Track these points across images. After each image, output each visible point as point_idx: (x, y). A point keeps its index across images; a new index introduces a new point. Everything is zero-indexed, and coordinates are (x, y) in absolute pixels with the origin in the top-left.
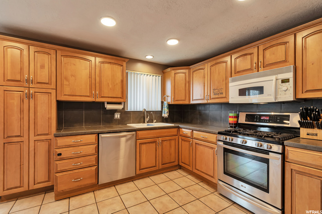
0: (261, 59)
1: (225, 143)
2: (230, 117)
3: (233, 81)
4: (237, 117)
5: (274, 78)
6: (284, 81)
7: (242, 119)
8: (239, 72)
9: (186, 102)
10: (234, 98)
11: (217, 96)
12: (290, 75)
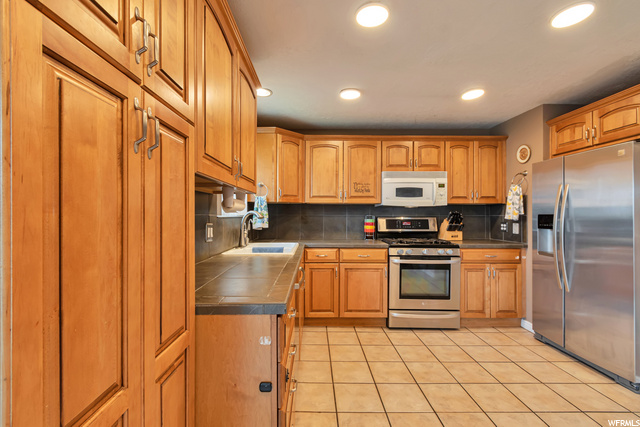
0: (416, 157)
1: (402, 257)
2: (367, 224)
3: (388, 176)
4: (376, 224)
5: (433, 180)
6: (441, 186)
7: (383, 226)
8: (391, 166)
9: (300, 202)
10: (389, 198)
11: (360, 194)
12: (444, 181)
